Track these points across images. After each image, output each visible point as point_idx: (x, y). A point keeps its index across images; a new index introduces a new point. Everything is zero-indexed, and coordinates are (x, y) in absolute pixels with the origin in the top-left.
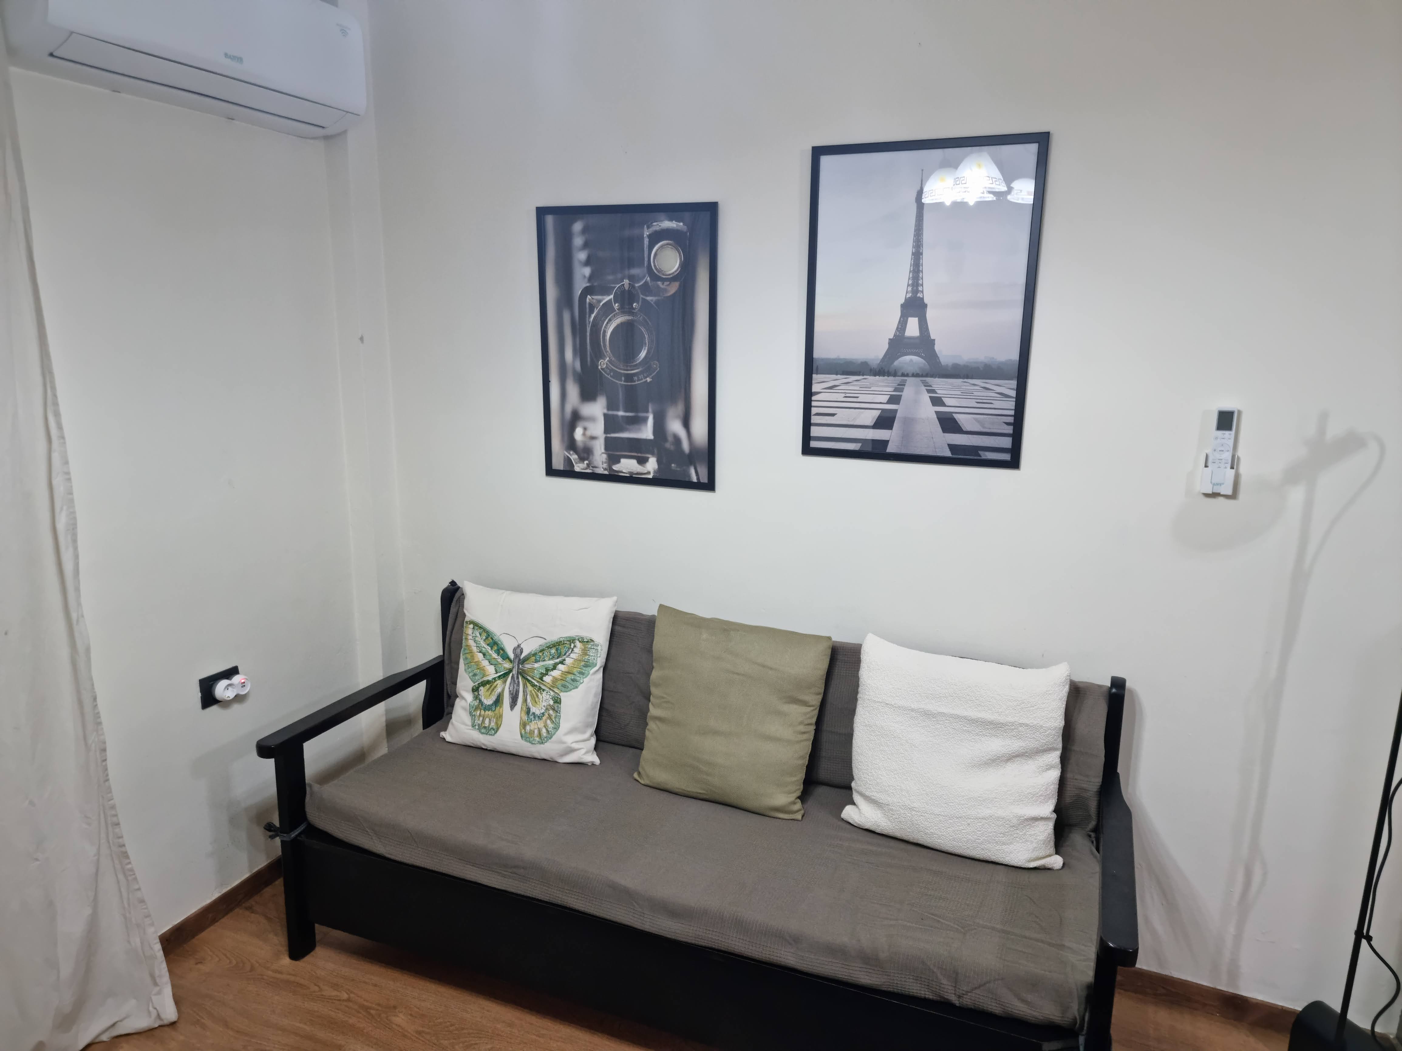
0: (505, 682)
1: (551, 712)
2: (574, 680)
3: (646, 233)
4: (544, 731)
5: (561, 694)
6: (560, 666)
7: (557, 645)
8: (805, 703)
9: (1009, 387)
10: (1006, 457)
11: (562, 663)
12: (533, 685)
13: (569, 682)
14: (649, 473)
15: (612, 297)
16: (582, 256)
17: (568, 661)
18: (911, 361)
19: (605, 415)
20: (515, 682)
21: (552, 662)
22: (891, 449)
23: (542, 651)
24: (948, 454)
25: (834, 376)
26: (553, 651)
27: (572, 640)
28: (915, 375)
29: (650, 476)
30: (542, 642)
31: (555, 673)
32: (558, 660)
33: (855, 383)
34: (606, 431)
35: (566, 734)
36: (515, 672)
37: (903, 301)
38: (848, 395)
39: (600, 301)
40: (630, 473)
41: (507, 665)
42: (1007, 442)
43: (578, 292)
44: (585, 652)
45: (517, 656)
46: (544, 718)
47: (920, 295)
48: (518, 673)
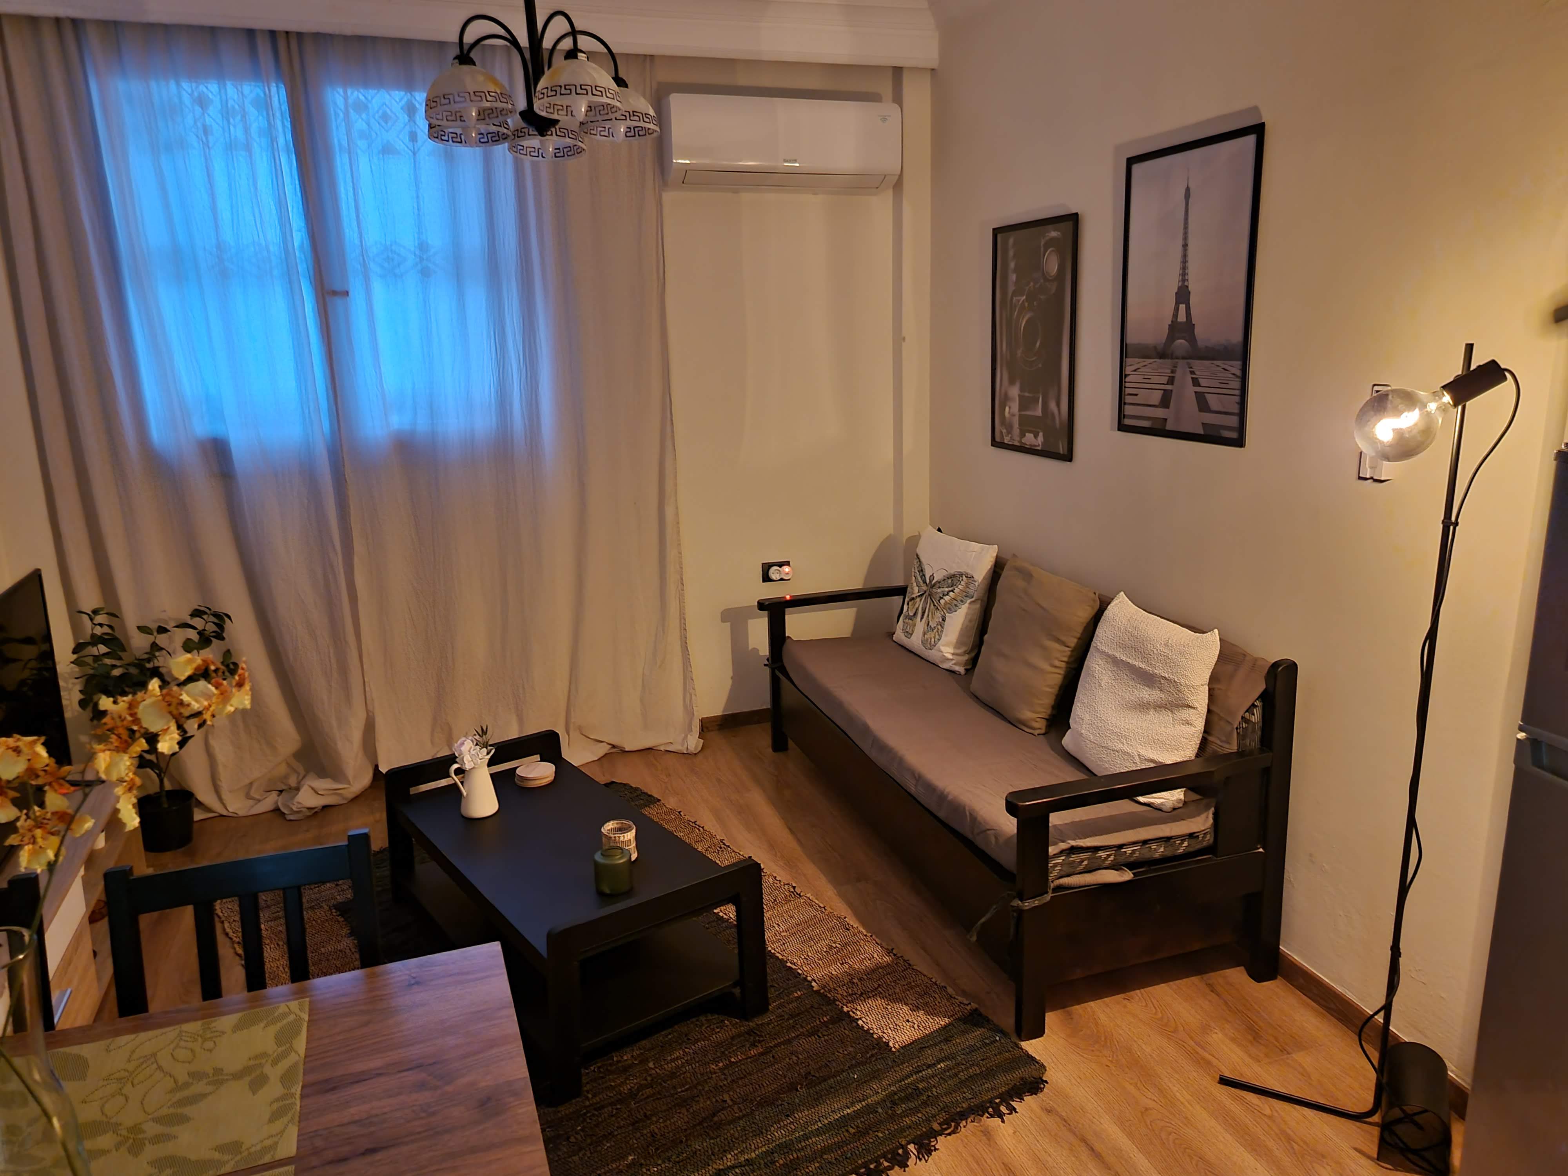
0: (921, 600)
1: (939, 627)
2: (956, 605)
3: (1042, 243)
4: (933, 640)
5: (947, 614)
6: (951, 593)
7: (952, 577)
8: (1064, 644)
9: (1235, 367)
10: (1234, 435)
11: (952, 591)
12: (934, 605)
13: (952, 607)
14: (1039, 445)
15: (1024, 297)
16: (1012, 265)
17: (957, 590)
18: (1181, 343)
19: (1019, 395)
20: (926, 602)
21: (947, 589)
22: (1169, 426)
23: (944, 580)
24: (1201, 431)
25: (1137, 360)
26: (950, 581)
27: (961, 575)
28: (1184, 358)
29: (1039, 448)
30: (945, 573)
31: (947, 598)
32: (951, 589)
33: (1150, 365)
34: (1020, 410)
35: (943, 646)
36: (927, 594)
37: (1176, 290)
38: (1146, 377)
39: (1019, 301)
40: (1030, 445)
41: (924, 588)
42: (1234, 421)
43: (1010, 294)
44: (967, 586)
45: (930, 581)
46: (935, 631)
47: (1186, 284)
48: (929, 595)
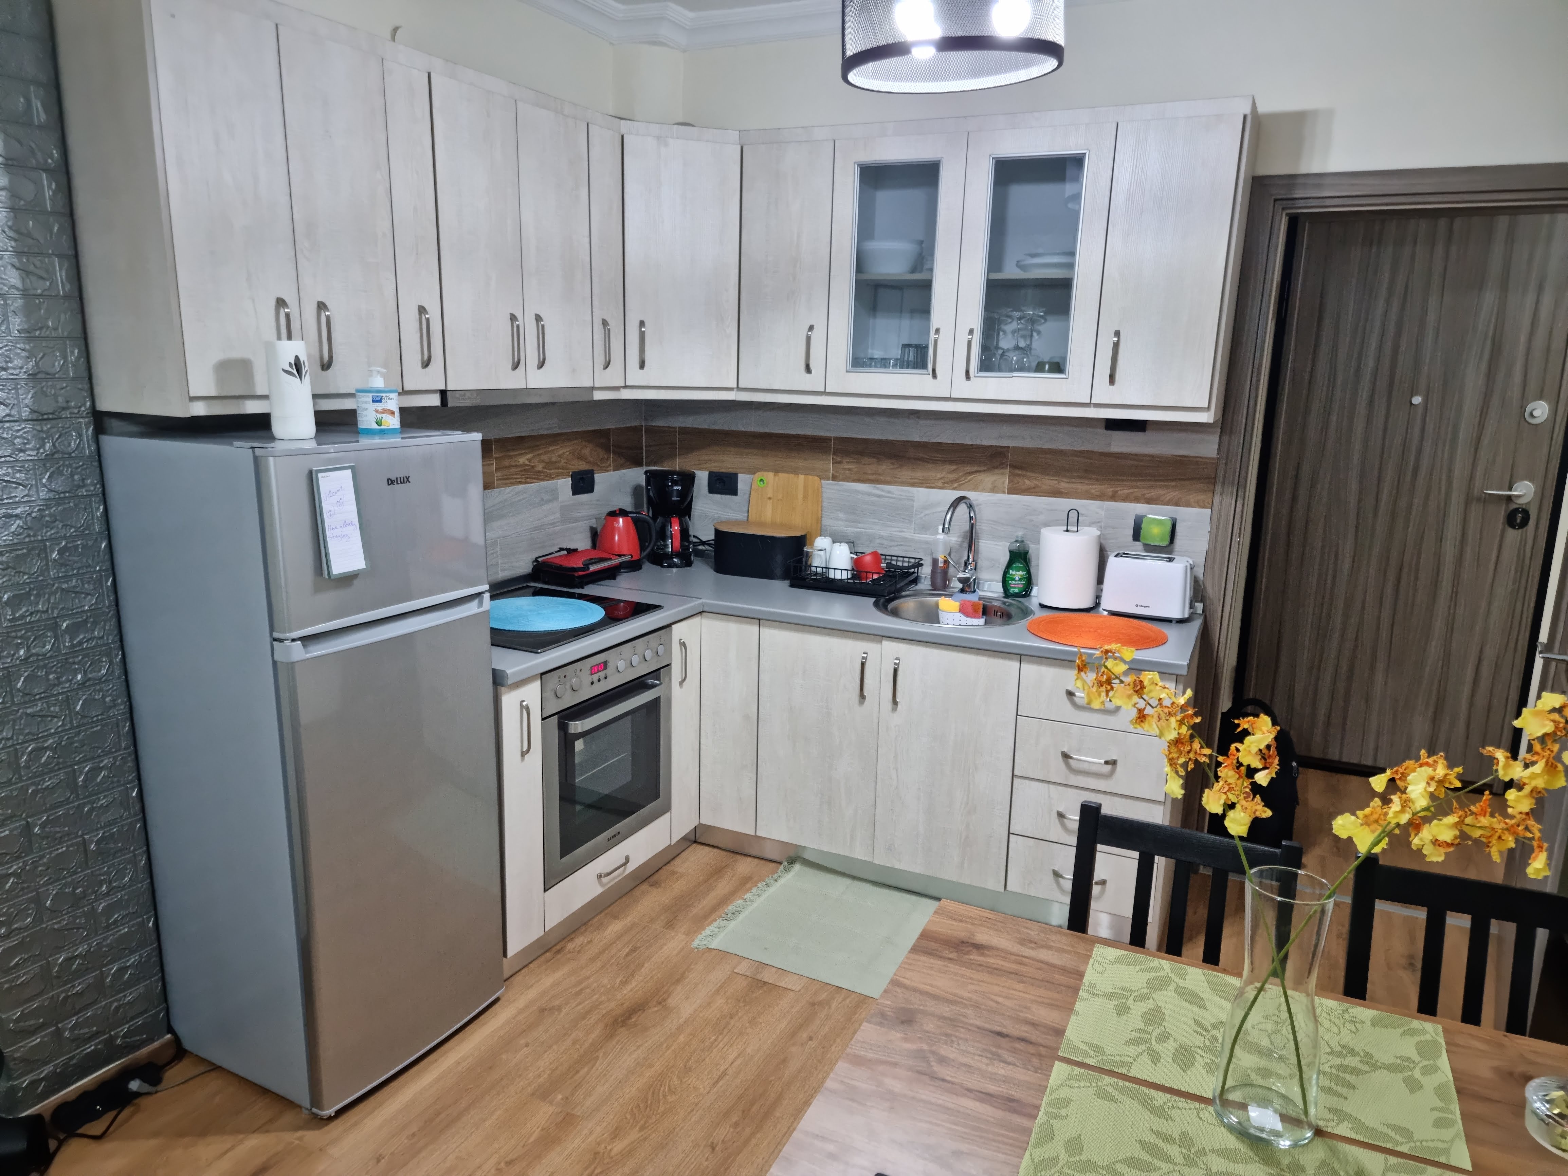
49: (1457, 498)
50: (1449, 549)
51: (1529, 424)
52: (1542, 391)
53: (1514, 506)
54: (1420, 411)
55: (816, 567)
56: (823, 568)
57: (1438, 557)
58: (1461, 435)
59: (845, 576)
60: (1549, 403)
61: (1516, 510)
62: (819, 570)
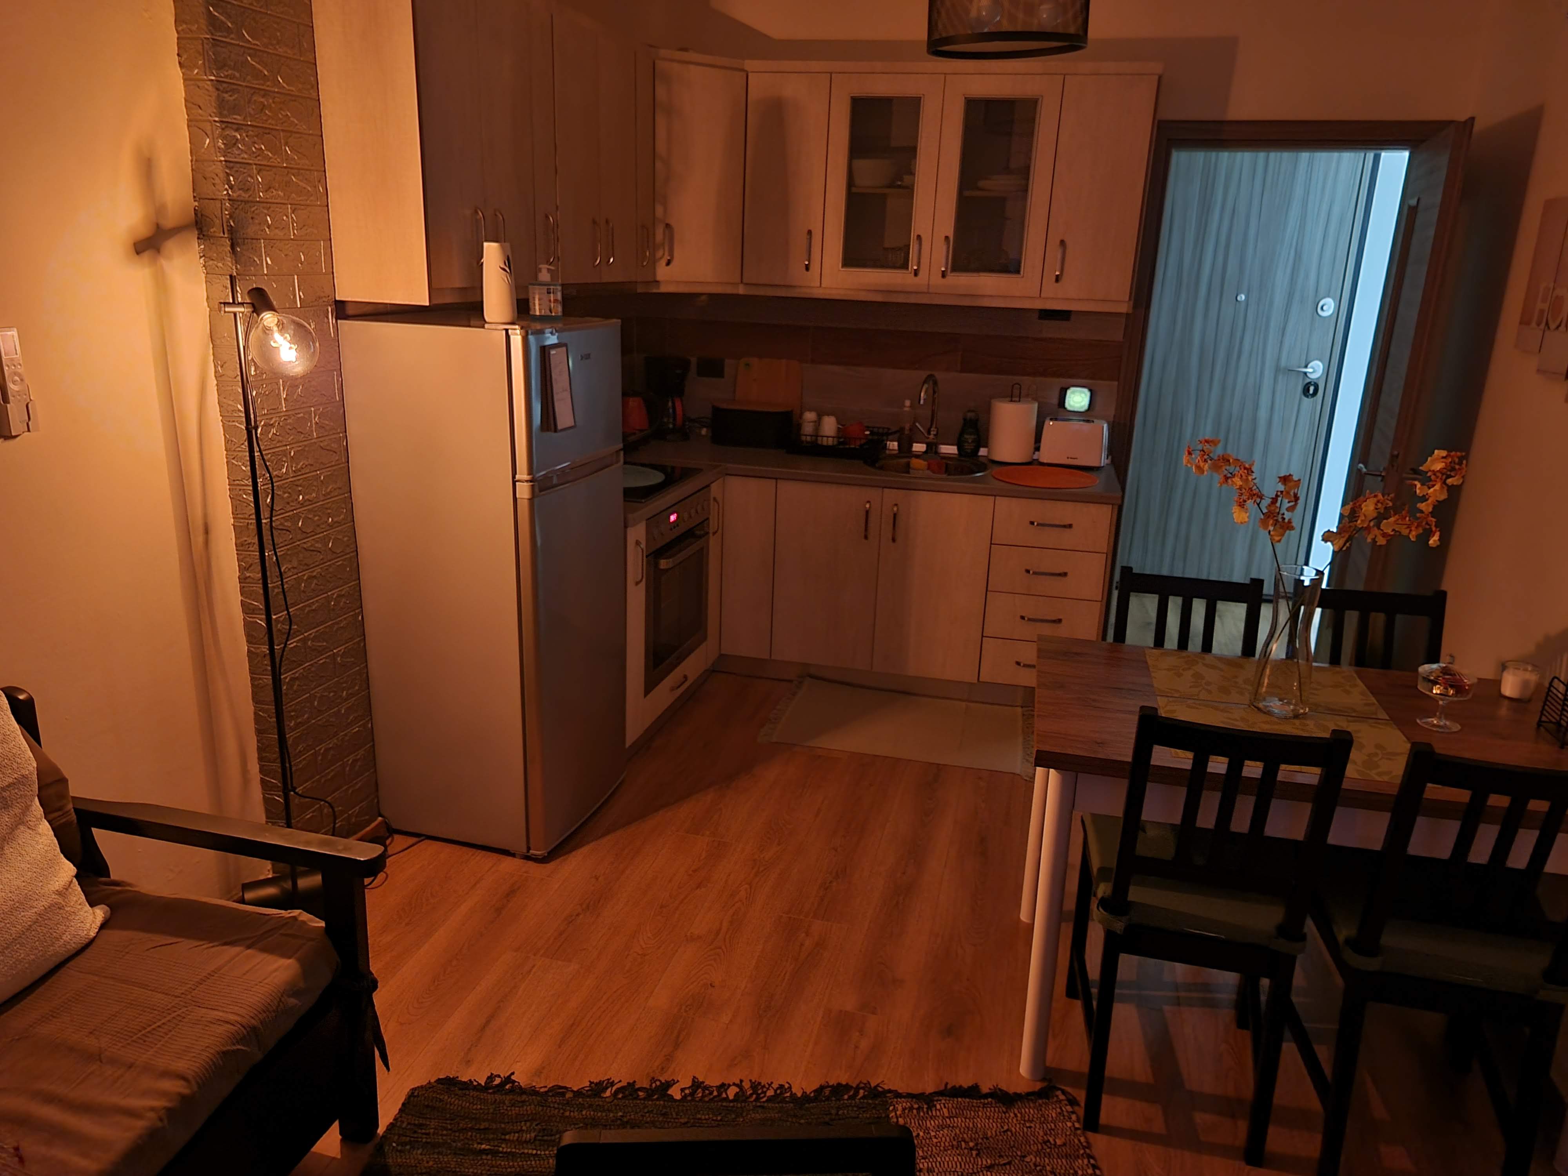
49: (1268, 374)
50: (1263, 414)
51: (1320, 316)
52: (1329, 292)
53: (1308, 380)
54: (1243, 306)
55: (806, 435)
56: (811, 436)
57: (1255, 420)
58: (1272, 324)
59: (830, 442)
60: (1334, 300)
61: (1309, 384)
62: (809, 438)
